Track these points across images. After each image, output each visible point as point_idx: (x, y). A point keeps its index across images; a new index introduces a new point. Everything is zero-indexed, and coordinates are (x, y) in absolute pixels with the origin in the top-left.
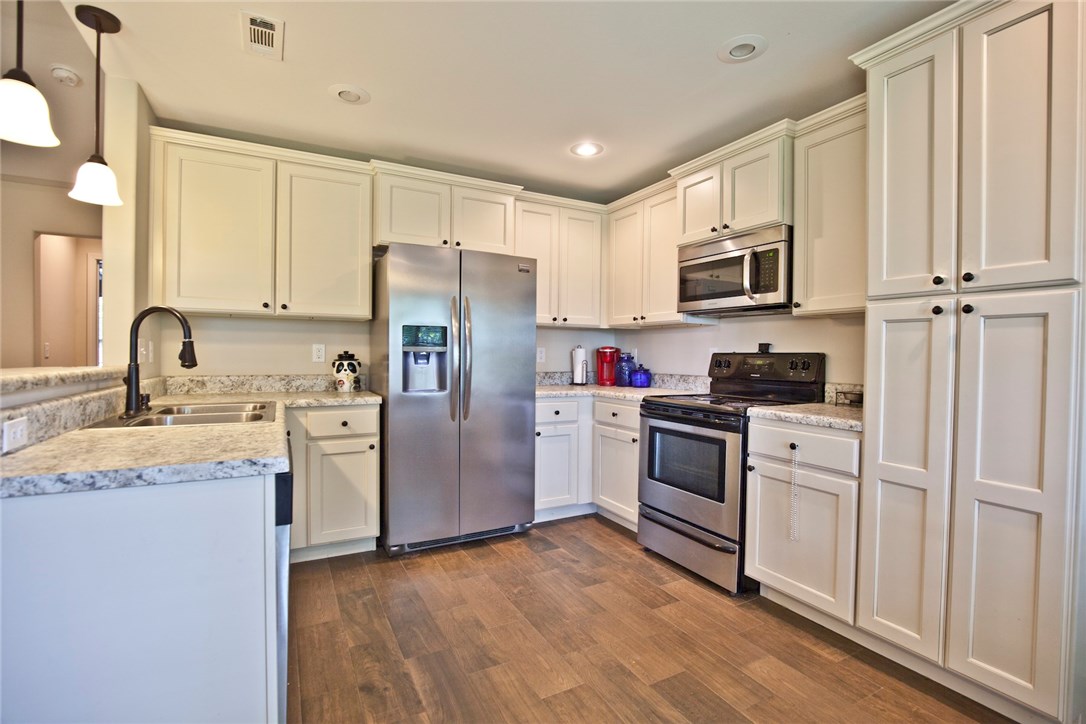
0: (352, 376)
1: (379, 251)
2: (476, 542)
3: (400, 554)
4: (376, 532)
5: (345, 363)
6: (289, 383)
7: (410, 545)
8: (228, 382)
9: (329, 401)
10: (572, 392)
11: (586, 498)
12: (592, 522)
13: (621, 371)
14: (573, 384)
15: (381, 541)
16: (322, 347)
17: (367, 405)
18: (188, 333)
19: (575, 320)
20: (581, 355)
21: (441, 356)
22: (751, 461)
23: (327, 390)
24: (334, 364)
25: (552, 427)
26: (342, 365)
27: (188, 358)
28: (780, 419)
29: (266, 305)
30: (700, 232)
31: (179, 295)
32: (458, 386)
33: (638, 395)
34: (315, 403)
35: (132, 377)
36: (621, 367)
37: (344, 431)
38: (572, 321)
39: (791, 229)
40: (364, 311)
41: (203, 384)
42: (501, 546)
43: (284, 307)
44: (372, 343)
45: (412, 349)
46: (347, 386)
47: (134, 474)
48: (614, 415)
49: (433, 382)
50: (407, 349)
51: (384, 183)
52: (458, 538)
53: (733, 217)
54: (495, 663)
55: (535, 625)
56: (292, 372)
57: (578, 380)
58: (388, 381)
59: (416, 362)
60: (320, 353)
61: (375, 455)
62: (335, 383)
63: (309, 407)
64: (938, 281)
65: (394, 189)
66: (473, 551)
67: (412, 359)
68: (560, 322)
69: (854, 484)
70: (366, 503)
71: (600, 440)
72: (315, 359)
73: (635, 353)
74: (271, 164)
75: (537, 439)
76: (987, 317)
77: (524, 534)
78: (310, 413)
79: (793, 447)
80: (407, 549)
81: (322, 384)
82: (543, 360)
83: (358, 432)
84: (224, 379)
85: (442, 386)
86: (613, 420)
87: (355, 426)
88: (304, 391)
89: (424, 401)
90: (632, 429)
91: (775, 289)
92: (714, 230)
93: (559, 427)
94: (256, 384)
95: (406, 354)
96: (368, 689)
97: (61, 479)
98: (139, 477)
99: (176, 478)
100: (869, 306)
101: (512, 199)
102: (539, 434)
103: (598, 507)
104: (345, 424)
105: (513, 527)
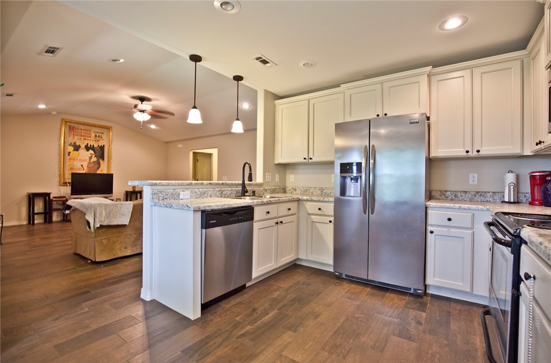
3: (341, 278)
7: (346, 275)
9: (315, 198)
13: (547, 193)
14: (504, 202)
17: (329, 201)
19: (487, 150)
20: (509, 178)
25: (446, 229)
29: (305, 158)
31: (282, 157)
34: (310, 199)
36: (547, 190)
37: (319, 212)
38: (484, 152)
43: (311, 158)
50: (343, 175)
51: (347, 94)
56: (324, 186)
61: (332, 225)
63: (307, 200)
65: (352, 95)
67: (349, 180)
68: (473, 154)
70: (328, 249)
74: (307, 101)
77: (419, 296)
80: (344, 277)
82: (476, 183)
83: (326, 214)
87: (324, 211)
89: (349, 202)
93: (452, 230)
101: (425, 76)
102: (431, 232)
104: (320, 209)
105: (410, 289)
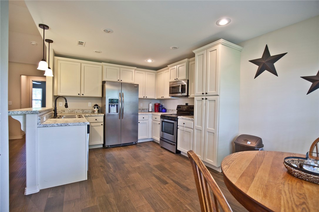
0: (97, 109)
1: (104, 83)
2: (125, 145)
3: (108, 148)
4: (103, 143)
5: (96, 107)
6: (83, 111)
7: (110, 146)
8: (70, 111)
9: (93, 115)
10: (149, 113)
11: (150, 137)
12: (152, 142)
13: (160, 109)
14: (149, 112)
15: (104, 145)
16: (91, 103)
17: (101, 116)
18: (66, 101)
19: (149, 97)
20: (151, 105)
21: (117, 105)
22: (178, 127)
23: (92, 113)
24: (93, 107)
25: (142, 121)
26: (95, 107)
27: (66, 106)
28: (183, 118)
29: (79, 94)
30: (173, 80)
31: (60, 92)
32: (121, 112)
33: (160, 114)
34: (90, 115)
35: (55, 110)
36: (160, 108)
37: (96, 121)
38: (148, 97)
39: (188, 80)
40: (100, 95)
41: (64, 111)
42: (130, 146)
43: (83, 95)
44: (102, 102)
45: (111, 104)
46: (96, 112)
47: (67, 124)
48: (156, 118)
49: (115, 111)
50: (110, 104)
51: (105, 67)
52: (121, 144)
53: (178, 77)
54: (125, 163)
55: (134, 158)
56: (84, 108)
57: (150, 111)
58: (105, 111)
59: (112, 107)
60: (90, 105)
61: (102, 127)
62: (94, 111)
64: (203, 94)
65: (107, 69)
66: (124, 147)
67: (111, 106)
68: (145, 98)
69: (192, 130)
70: (101, 137)
71: (153, 124)
72: (89, 106)
73: (163, 105)
74: (80, 64)
75: (139, 124)
76: (209, 100)
77: (136, 144)
78: (89, 117)
79: (184, 124)
80: (109, 147)
81: (91, 111)
82: (142, 106)
83: (99, 121)
84: (69, 110)
85: (117, 112)
86: (155, 119)
87: (98, 120)
88: (87, 113)
89: (113, 115)
90: (159, 121)
91: (185, 93)
92: (175, 79)
93: (144, 121)
94: (76, 111)
95: (109, 105)
96: (101, 166)
97: (57, 124)
98: (68, 124)
99: (73, 125)
100: (195, 97)
101: (134, 70)
102: (139, 123)
103: (154, 139)
104: (96, 120)
105: (133, 143)
